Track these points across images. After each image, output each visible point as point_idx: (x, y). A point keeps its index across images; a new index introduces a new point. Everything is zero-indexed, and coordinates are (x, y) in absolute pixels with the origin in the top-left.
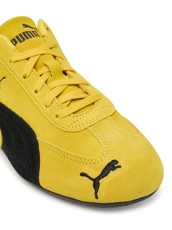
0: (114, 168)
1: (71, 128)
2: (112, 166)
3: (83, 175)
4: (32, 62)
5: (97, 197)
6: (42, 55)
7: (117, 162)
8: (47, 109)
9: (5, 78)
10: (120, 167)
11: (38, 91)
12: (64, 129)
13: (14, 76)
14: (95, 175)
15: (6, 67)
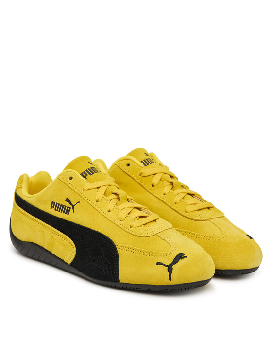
0: (182, 258)
1: (143, 233)
2: (180, 256)
3: (158, 264)
4: (102, 190)
5: (170, 279)
6: (109, 185)
7: (183, 254)
8: (122, 223)
9: (79, 202)
10: (186, 257)
11: (111, 210)
12: (138, 235)
13: (88, 201)
14: (168, 263)
15: (80, 194)
